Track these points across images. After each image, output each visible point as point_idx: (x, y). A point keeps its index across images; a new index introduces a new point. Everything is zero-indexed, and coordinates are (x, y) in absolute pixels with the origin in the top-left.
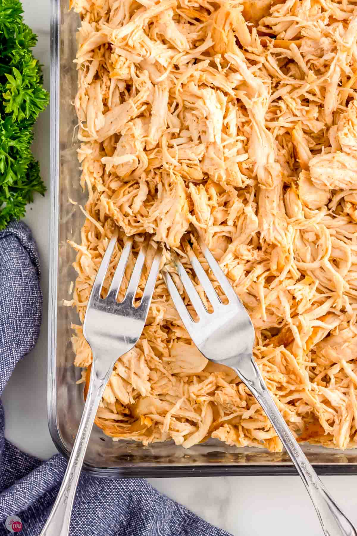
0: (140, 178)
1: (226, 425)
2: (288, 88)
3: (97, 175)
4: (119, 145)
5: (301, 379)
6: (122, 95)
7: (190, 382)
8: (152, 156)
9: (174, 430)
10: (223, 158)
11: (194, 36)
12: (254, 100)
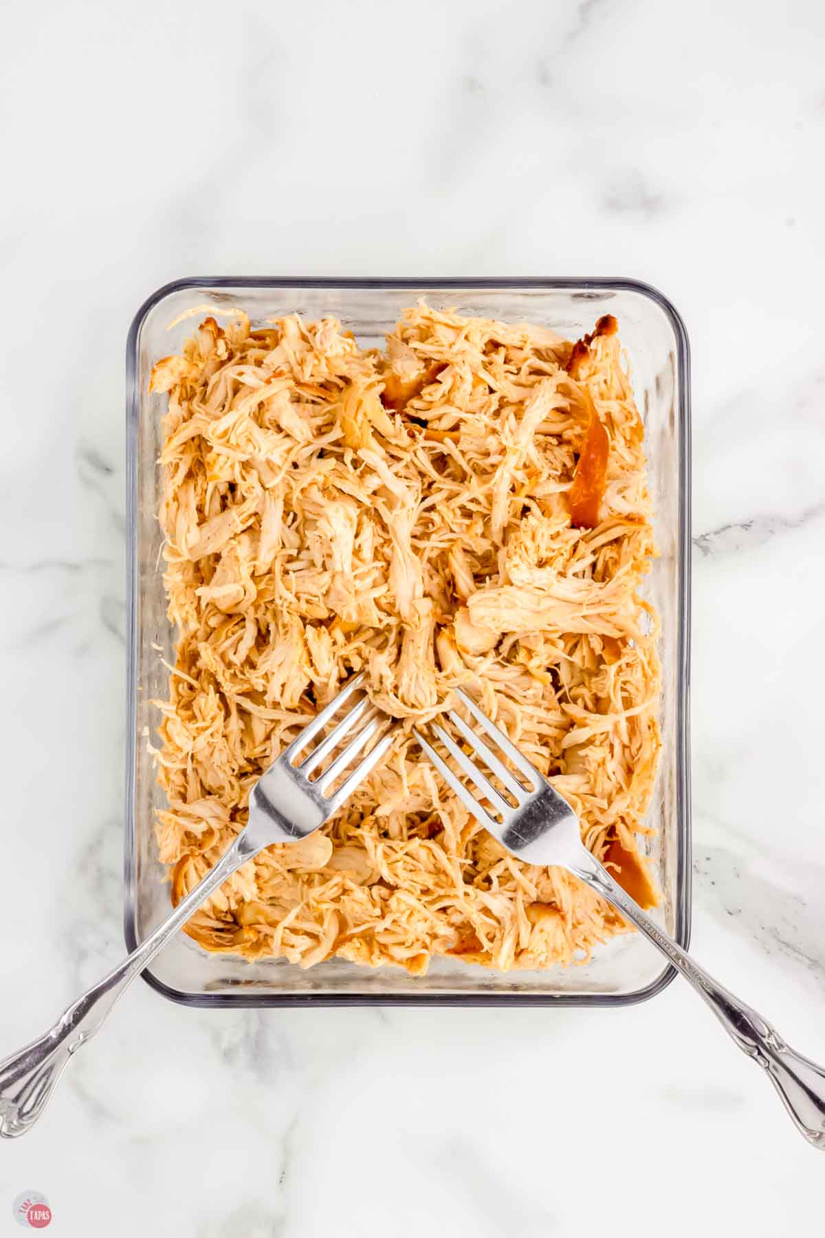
0: (247, 613)
1: (355, 940)
2: (444, 495)
3: (191, 609)
4: (219, 568)
5: (452, 881)
6: (224, 498)
7: (309, 882)
8: (262, 586)
9: (288, 945)
10: (353, 591)
11: (319, 421)
12: (395, 512)
